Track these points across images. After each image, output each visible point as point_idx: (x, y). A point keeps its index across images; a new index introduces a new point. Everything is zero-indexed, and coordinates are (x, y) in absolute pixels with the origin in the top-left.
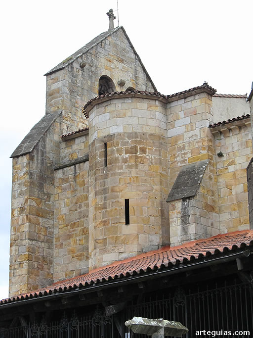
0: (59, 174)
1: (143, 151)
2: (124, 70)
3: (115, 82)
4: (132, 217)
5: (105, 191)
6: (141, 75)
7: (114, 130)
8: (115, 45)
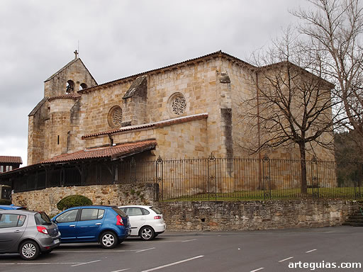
0: (46, 122)
1: (65, 118)
2: (80, 76)
3: (75, 82)
4: (60, 142)
5: (52, 132)
6: (89, 77)
7: (55, 111)
8: (76, 66)
